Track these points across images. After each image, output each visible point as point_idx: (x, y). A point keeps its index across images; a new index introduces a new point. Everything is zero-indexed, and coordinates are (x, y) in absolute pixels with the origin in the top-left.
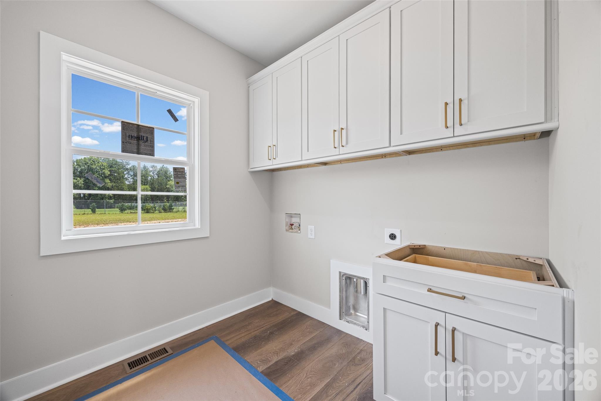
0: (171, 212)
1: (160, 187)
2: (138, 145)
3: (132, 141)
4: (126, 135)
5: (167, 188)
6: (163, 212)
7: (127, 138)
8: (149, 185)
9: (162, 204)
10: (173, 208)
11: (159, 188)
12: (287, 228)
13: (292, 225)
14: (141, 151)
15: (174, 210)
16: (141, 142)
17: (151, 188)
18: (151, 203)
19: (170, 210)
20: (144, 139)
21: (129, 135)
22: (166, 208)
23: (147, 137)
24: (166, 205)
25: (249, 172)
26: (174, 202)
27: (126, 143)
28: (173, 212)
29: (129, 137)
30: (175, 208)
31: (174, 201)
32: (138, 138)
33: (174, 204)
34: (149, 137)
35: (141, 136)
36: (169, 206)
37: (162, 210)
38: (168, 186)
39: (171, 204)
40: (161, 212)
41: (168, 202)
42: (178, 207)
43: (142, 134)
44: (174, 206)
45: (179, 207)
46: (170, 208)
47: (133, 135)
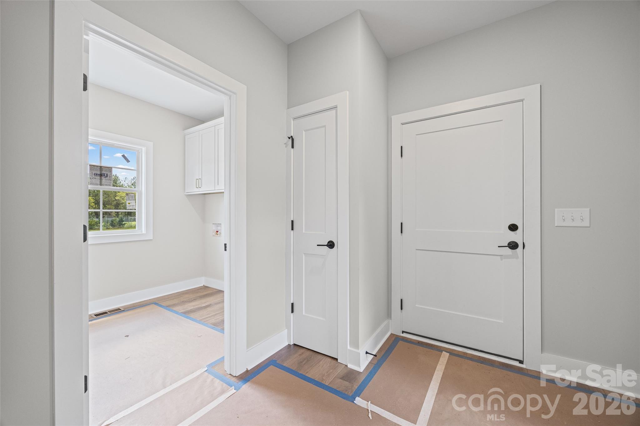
0: (121, 228)
1: (107, 199)
2: (101, 179)
3: (97, 177)
4: (92, 173)
5: (116, 200)
6: (112, 229)
7: (93, 175)
8: (92, 196)
9: (110, 219)
10: (124, 224)
11: (105, 199)
12: (214, 234)
13: (217, 232)
14: (103, 183)
15: (125, 226)
16: (103, 178)
17: (95, 200)
18: (95, 217)
19: (120, 226)
20: (105, 175)
21: (95, 174)
22: (114, 223)
23: (107, 174)
24: (115, 220)
25: (185, 195)
26: (125, 217)
27: (92, 178)
28: (123, 228)
29: (95, 175)
30: (126, 223)
31: (126, 215)
32: (101, 175)
33: (126, 219)
34: (109, 174)
35: (103, 174)
36: (119, 221)
37: (110, 226)
38: (117, 198)
39: (122, 219)
40: (109, 229)
41: (118, 217)
42: (130, 222)
43: (103, 172)
44: (126, 222)
45: (132, 223)
46: (120, 223)
47: (97, 173)
